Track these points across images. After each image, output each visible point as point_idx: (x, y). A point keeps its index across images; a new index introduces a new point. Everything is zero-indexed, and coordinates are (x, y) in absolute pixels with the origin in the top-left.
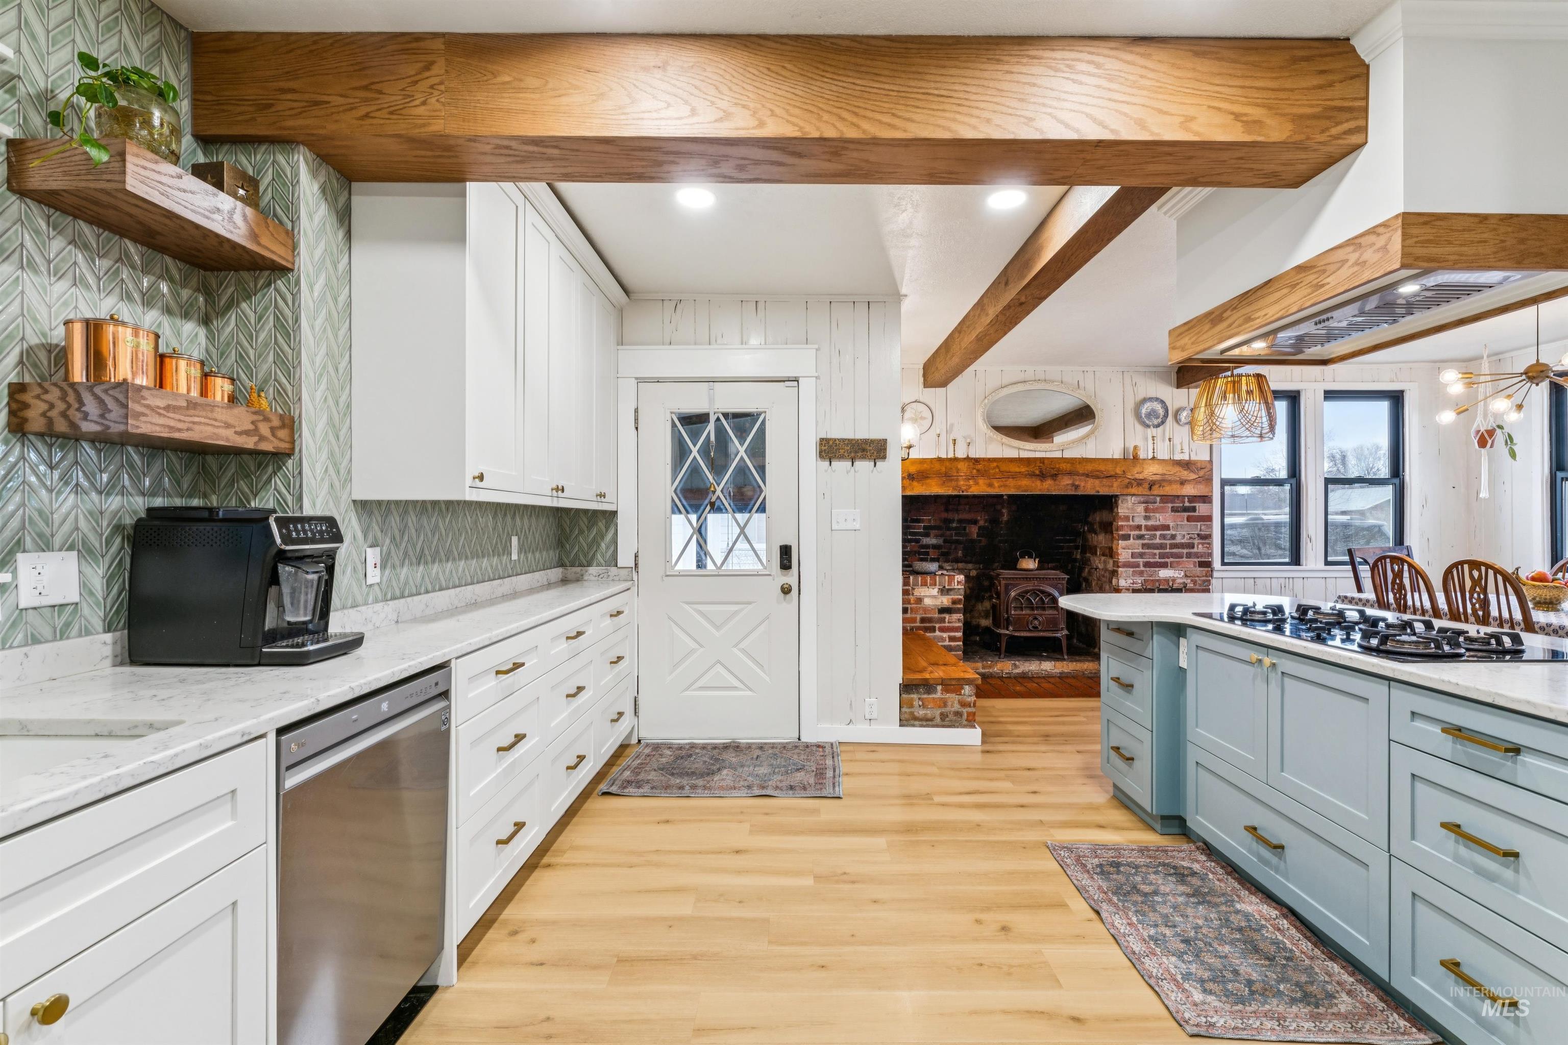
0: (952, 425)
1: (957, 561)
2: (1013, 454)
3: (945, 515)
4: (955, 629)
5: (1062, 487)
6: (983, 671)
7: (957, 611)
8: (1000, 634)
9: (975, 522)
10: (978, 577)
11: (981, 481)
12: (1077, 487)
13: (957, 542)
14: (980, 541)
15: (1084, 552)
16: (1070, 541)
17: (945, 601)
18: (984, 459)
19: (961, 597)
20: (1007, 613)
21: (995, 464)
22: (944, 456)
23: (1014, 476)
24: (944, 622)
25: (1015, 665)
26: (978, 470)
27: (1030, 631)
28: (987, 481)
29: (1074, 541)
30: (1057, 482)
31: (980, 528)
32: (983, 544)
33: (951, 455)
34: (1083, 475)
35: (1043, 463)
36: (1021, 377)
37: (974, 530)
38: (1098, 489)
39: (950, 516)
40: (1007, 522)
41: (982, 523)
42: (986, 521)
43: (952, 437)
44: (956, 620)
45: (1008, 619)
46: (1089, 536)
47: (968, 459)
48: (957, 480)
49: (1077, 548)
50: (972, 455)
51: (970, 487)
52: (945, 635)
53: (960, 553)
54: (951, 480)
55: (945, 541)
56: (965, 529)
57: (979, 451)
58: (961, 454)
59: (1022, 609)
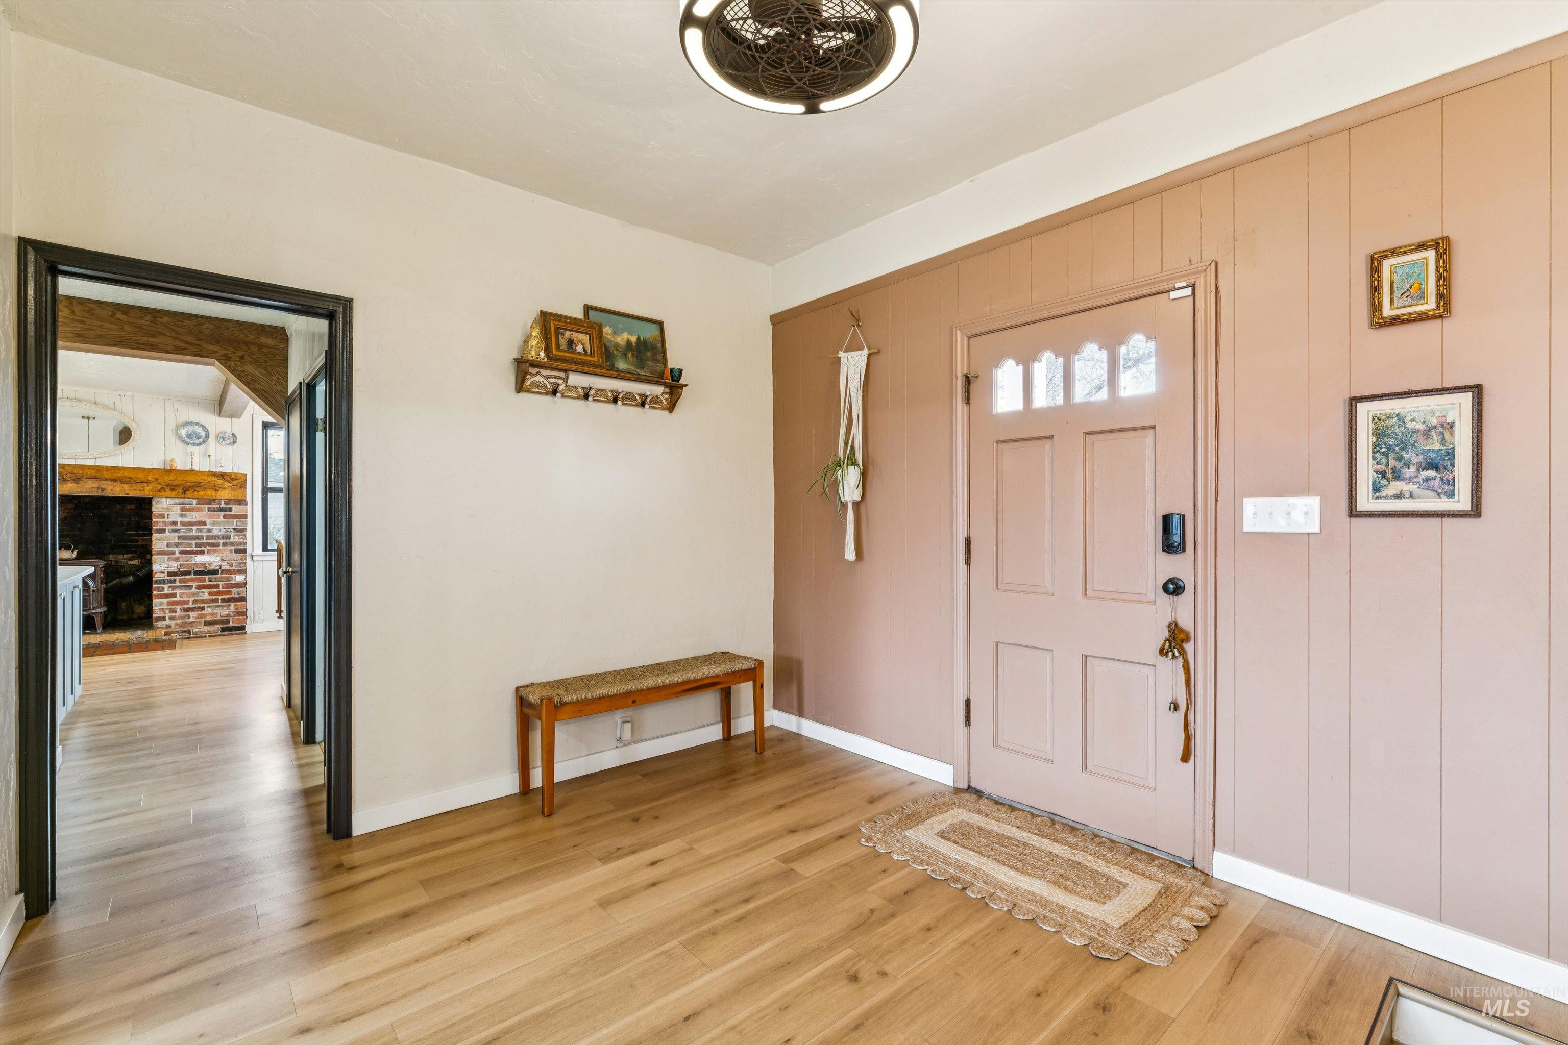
12: (103, 490)
34: (110, 480)
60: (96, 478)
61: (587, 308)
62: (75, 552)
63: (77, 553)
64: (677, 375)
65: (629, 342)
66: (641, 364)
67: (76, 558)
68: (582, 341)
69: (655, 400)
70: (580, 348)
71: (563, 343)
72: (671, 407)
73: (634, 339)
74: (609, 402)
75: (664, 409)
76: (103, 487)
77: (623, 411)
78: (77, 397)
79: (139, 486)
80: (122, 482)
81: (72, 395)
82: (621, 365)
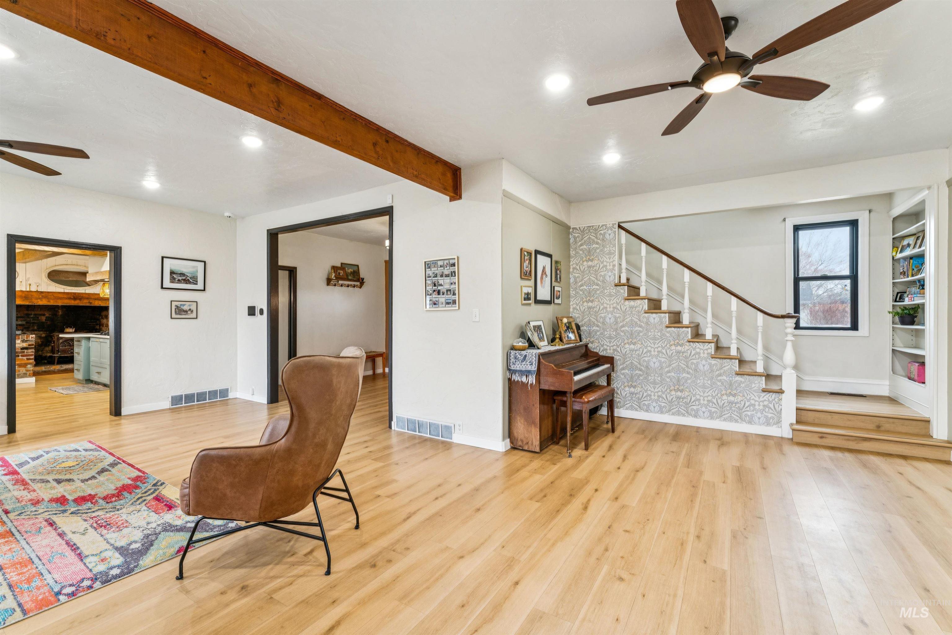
0: (29, 278)
1: (34, 330)
2: (62, 290)
3: (27, 312)
4: (31, 355)
5: (85, 303)
6: (45, 370)
7: (32, 348)
8: (55, 356)
9: (44, 315)
10: (46, 337)
11: (44, 300)
12: (91, 303)
13: (34, 323)
14: (47, 323)
15: (100, 326)
16: (95, 322)
17: (25, 345)
18: (45, 292)
19: (34, 343)
20: (58, 348)
21: (51, 294)
22: (24, 290)
23: (61, 298)
24: (24, 353)
25: (61, 366)
26: (42, 296)
27: (70, 354)
28: (48, 300)
29: (96, 322)
30: (82, 301)
31: (46, 317)
32: (48, 323)
33: (28, 290)
34: (93, 299)
35: (75, 294)
36: (65, 263)
37: (43, 319)
38: (100, 304)
39: (29, 312)
40: (61, 315)
41: (47, 315)
42: (50, 314)
43: (29, 283)
44: (31, 352)
45: (58, 350)
46: (102, 320)
47: (37, 291)
48: (31, 299)
49: (97, 324)
50: (40, 290)
51: (38, 302)
52: (24, 358)
53: (36, 328)
54: (28, 299)
55: (27, 323)
56: (38, 318)
57: (43, 289)
58: (34, 289)
59: (65, 346)
60: (87, 299)
61: (342, 264)
62: (74, 329)
63: (75, 330)
64: (363, 279)
65: (351, 271)
66: (354, 277)
67: (74, 332)
68: (342, 273)
69: (357, 286)
70: (341, 274)
71: (338, 273)
72: (360, 287)
73: (352, 270)
74: (346, 287)
75: (359, 287)
76: (91, 302)
77: (350, 289)
78: (78, 264)
79: (105, 302)
80: (98, 300)
81: (76, 263)
82: (350, 278)
